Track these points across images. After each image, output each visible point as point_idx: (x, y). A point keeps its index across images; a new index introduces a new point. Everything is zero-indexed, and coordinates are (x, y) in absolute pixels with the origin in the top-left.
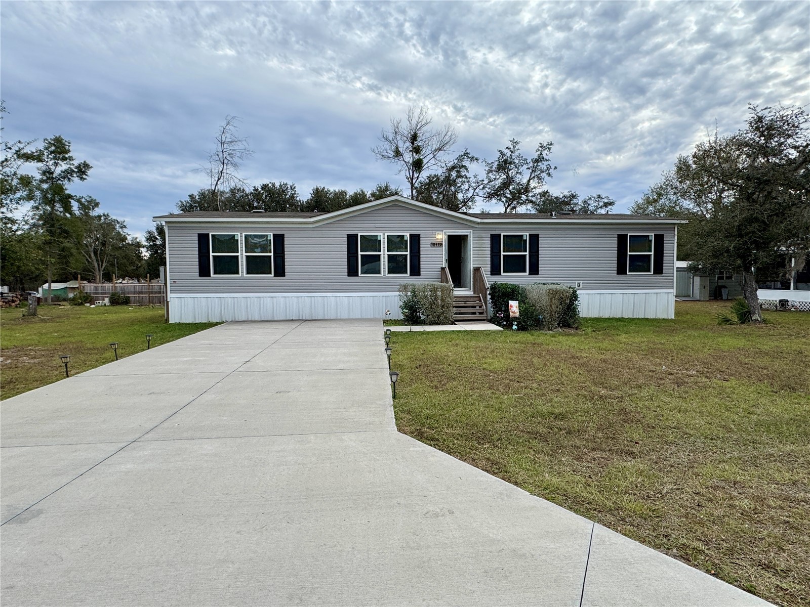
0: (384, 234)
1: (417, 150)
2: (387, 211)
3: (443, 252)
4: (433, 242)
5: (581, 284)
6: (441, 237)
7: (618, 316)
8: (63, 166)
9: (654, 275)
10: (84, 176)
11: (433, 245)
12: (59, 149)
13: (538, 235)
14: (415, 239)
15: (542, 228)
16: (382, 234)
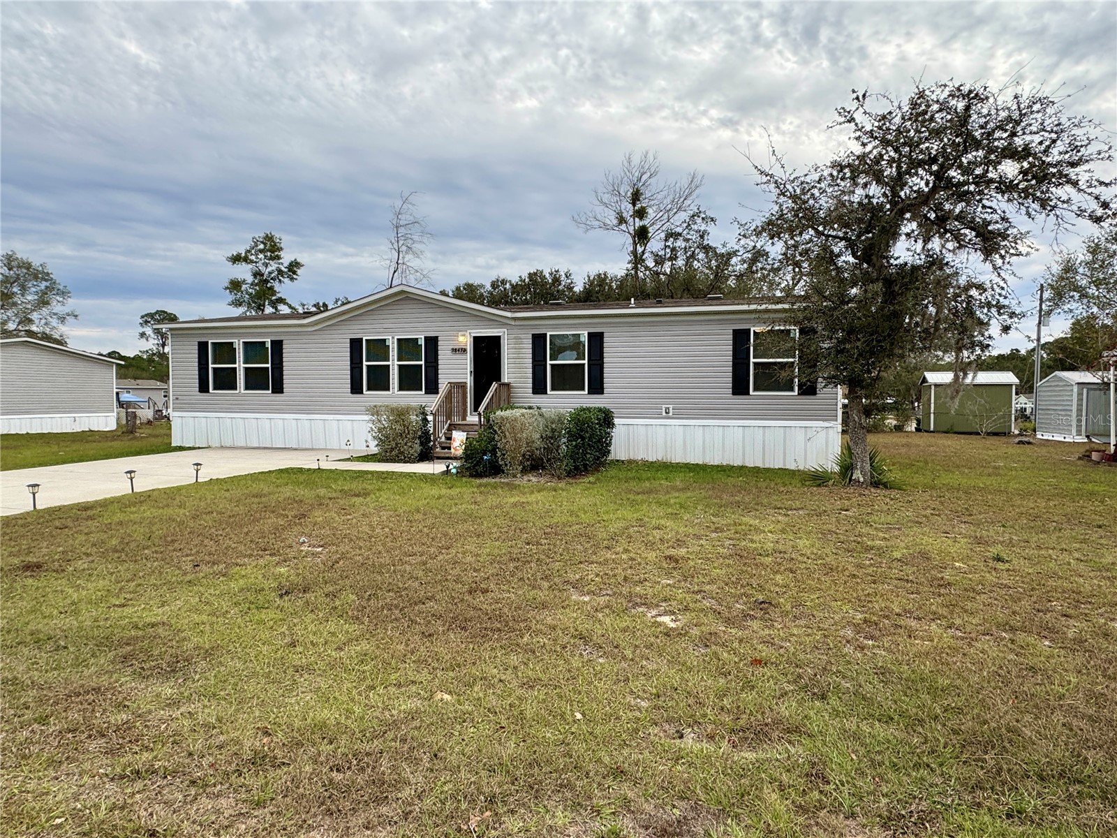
0: (393, 338)
1: (641, 213)
2: (395, 307)
3: (468, 361)
4: (455, 347)
5: (671, 409)
6: (466, 340)
7: (738, 463)
8: (273, 266)
9: (800, 397)
10: (295, 276)
11: (455, 350)
12: (271, 247)
13: (602, 334)
14: (432, 342)
15: (610, 323)
16: (390, 338)
